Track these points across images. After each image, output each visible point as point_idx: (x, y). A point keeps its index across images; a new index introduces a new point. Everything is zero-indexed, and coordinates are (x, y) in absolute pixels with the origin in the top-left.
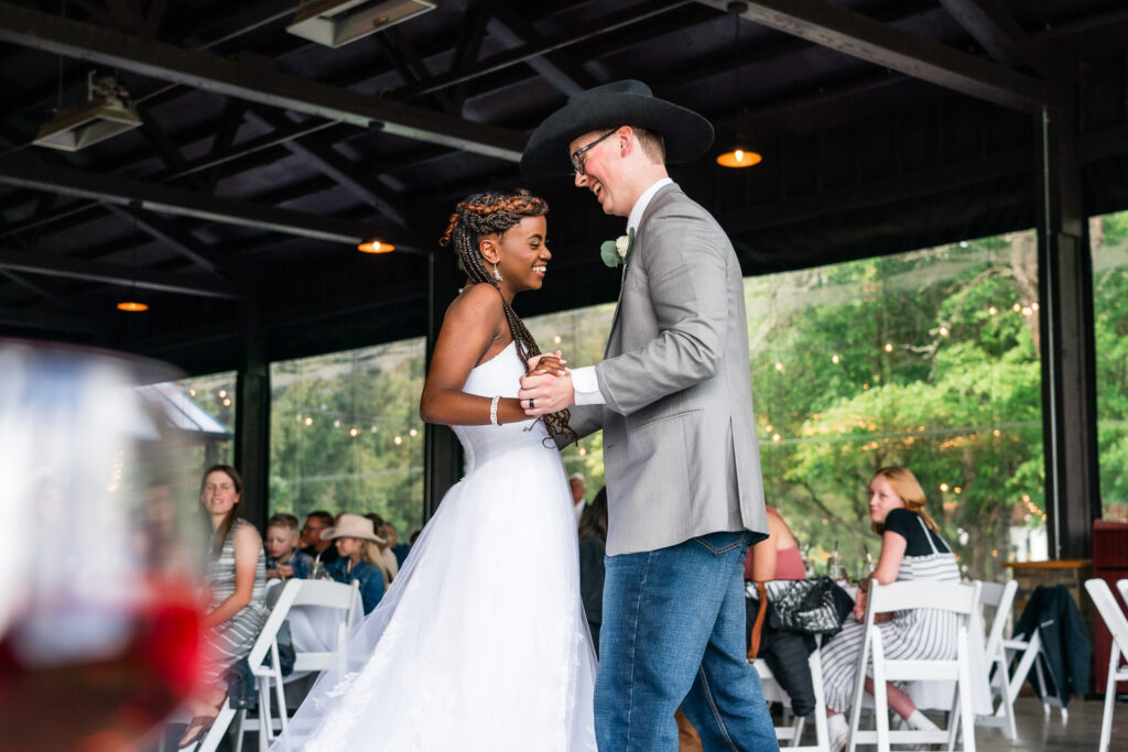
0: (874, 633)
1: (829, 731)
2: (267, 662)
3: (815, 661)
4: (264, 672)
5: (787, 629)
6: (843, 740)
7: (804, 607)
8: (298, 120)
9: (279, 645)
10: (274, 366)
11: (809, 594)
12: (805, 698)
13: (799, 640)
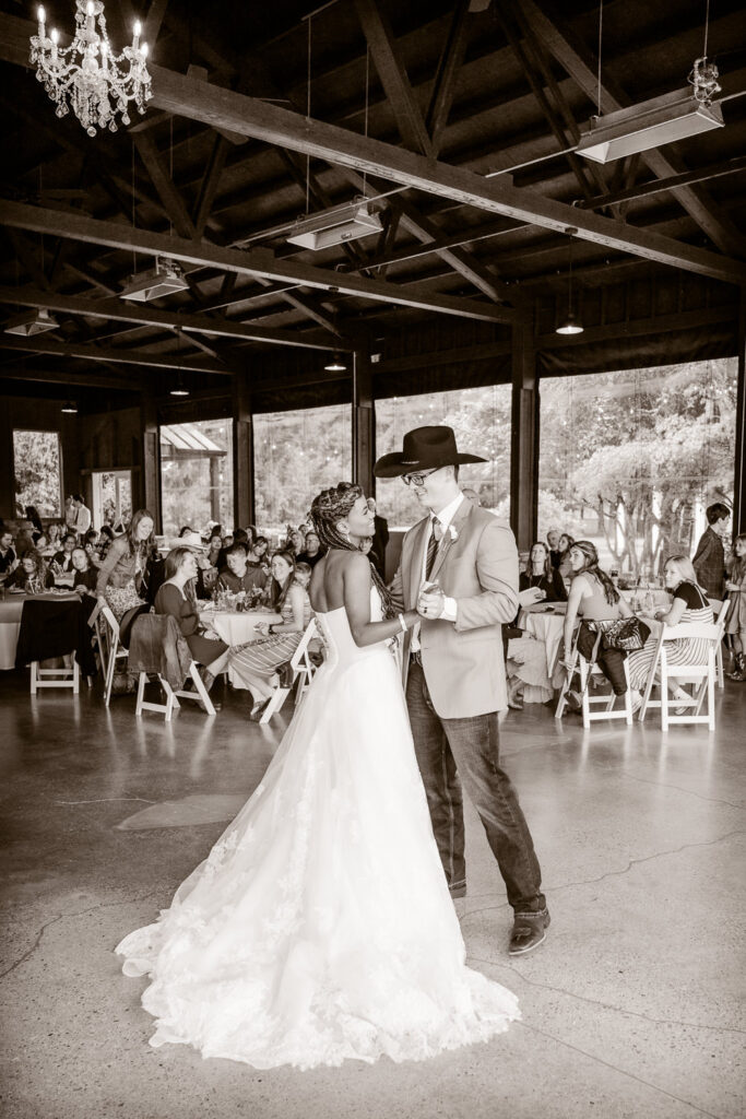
0: (663, 650)
1: (632, 699)
2: (303, 662)
3: (626, 663)
4: (301, 669)
5: (612, 648)
6: (639, 704)
7: (621, 635)
8: (267, 284)
9: (310, 653)
10: (255, 417)
11: (625, 627)
12: (621, 686)
13: (619, 654)
